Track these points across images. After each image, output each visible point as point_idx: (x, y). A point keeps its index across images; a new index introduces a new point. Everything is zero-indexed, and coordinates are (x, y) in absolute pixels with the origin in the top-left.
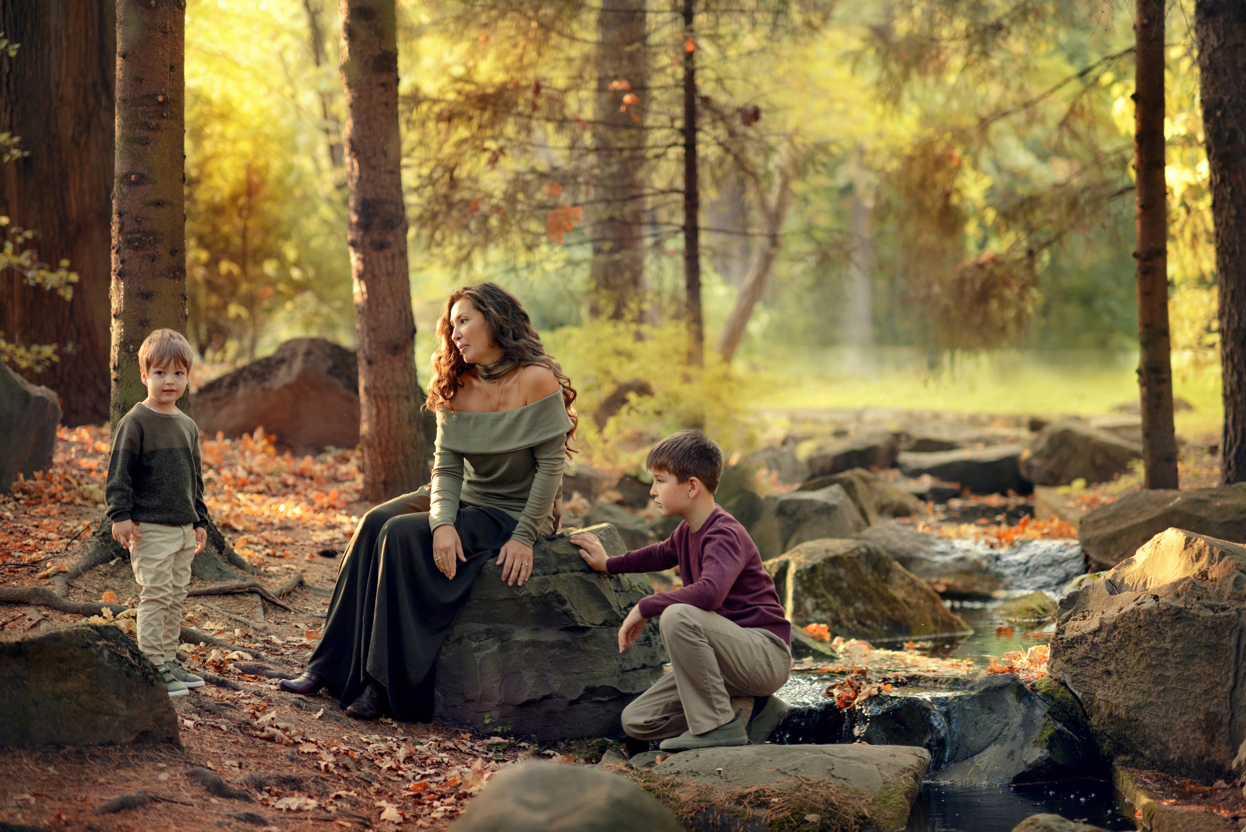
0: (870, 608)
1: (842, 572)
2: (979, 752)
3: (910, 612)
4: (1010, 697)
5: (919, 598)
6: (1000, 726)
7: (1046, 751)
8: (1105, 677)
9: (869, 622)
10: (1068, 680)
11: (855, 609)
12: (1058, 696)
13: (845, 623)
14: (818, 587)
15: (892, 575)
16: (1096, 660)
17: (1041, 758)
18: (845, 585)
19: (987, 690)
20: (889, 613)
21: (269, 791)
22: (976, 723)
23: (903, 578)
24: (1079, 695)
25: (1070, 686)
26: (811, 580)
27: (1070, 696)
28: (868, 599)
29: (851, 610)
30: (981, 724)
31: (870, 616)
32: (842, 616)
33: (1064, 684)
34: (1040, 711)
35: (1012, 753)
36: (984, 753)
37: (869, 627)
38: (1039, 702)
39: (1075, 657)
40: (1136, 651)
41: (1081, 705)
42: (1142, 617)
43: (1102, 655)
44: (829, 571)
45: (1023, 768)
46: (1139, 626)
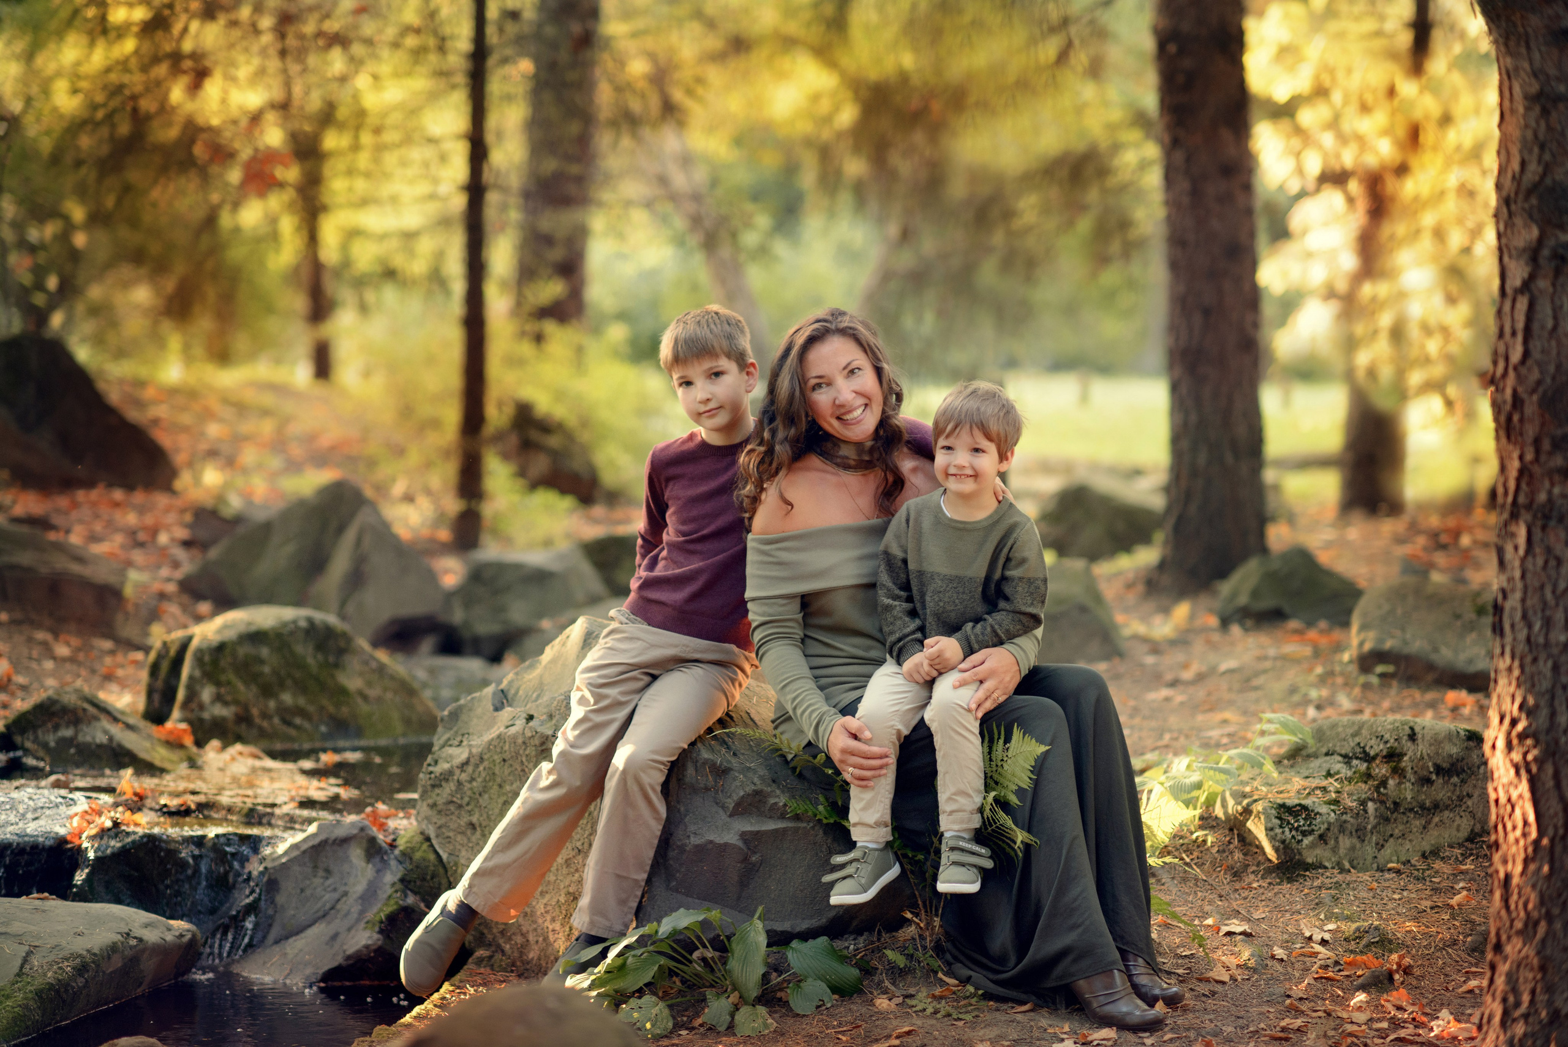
0: (302, 701)
1: (265, 652)
2: (297, 933)
3: (364, 708)
4: (356, 854)
5: (385, 689)
6: (336, 895)
7: (376, 936)
8: (469, 832)
9: (298, 721)
10: (432, 836)
11: (280, 703)
12: (418, 855)
13: (258, 721)
14: (224, 671)
15: (347, 658)
16: (460, 806)
17: (367, 947)
18: (267, 669)
19: (324, 844)
20: (331, 709)
22: (302, 890)
23: (366, 663)
24: (444, 856)
25: (434, 842)
26: (215, 662)
27: (432, 857)
28: (301, 688)
29: (272, 704)
30: (308, 892)
31: (302, 712)
32: (255, 711)
33: (428, 839)
34: (392, 876)
35: (335, 937)
36: (303, 935)
37: (298, 728)
38: (393, 863)
39: (441, 801)
40: (499, 796)
41: (446, 871)
42: (507, 747)
43: (466, 799)
44: (243, 651)
45: (338, 960)
46: (504, 760)
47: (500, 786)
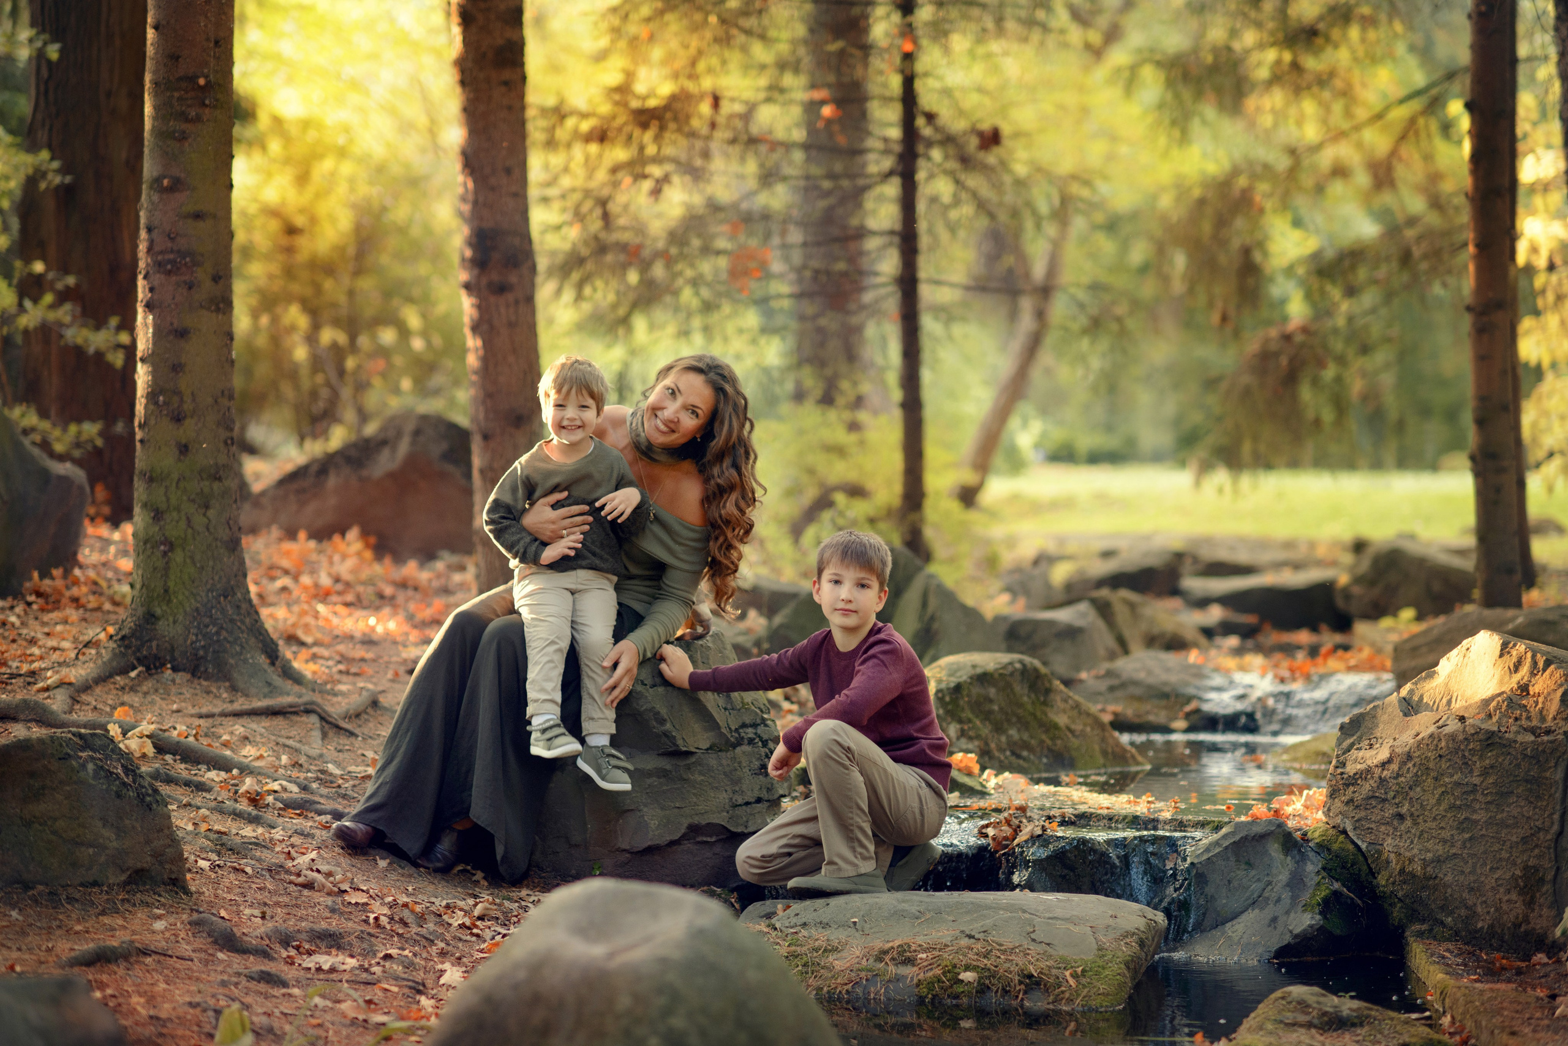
0: (1026, 736)
1: (992, 692)
2: (1232, 919)
3: (1075, 742)
4: (1274, 849)
5: (1085, 725)
6: (1261, 885)
7: (1318, 917)
8: (1395, 823)
9: (1025, 753)
10: (1349, 828)
11: (1009, 737)
12: (1335, 847)
13: (997, 754)
14: (963, 710)
15: (1052, 696)
16: (1384, 800)
17: (1311, 926)
18: (996, 708)
19: (1244, 839)
20: (1049, 742)
21: (297, 948)
22: (1229, 882)
23: (1065, 701)
24: (1364, 846)
25: (1351, 834)
26: (954, 701)
27: (1351, 847)
28: (1024, 725)
29: (1003, 739)
30: (1235, 883)
31: (1026, 746)
32: (993, 745)
33: (1344, 832)
34: (1313, 866)
35: (1274, 920)
36: (1239, 920)
37: (1024, 759)
38: (1311, 854)
39: (1358, 797)
40: (1435, 788)
41: (1366, 859)
42: (1443, 744)
43: (1392, 794)
44: (976, 690)
45: (1287, 939)
46: (1440, 756)
47: (1436, 779)
